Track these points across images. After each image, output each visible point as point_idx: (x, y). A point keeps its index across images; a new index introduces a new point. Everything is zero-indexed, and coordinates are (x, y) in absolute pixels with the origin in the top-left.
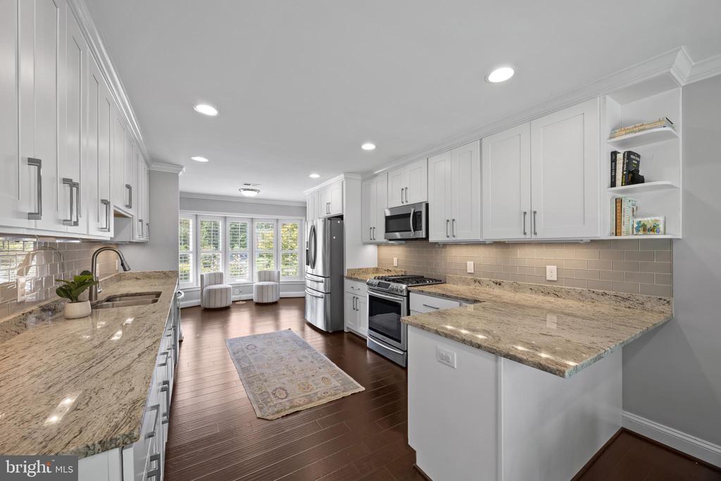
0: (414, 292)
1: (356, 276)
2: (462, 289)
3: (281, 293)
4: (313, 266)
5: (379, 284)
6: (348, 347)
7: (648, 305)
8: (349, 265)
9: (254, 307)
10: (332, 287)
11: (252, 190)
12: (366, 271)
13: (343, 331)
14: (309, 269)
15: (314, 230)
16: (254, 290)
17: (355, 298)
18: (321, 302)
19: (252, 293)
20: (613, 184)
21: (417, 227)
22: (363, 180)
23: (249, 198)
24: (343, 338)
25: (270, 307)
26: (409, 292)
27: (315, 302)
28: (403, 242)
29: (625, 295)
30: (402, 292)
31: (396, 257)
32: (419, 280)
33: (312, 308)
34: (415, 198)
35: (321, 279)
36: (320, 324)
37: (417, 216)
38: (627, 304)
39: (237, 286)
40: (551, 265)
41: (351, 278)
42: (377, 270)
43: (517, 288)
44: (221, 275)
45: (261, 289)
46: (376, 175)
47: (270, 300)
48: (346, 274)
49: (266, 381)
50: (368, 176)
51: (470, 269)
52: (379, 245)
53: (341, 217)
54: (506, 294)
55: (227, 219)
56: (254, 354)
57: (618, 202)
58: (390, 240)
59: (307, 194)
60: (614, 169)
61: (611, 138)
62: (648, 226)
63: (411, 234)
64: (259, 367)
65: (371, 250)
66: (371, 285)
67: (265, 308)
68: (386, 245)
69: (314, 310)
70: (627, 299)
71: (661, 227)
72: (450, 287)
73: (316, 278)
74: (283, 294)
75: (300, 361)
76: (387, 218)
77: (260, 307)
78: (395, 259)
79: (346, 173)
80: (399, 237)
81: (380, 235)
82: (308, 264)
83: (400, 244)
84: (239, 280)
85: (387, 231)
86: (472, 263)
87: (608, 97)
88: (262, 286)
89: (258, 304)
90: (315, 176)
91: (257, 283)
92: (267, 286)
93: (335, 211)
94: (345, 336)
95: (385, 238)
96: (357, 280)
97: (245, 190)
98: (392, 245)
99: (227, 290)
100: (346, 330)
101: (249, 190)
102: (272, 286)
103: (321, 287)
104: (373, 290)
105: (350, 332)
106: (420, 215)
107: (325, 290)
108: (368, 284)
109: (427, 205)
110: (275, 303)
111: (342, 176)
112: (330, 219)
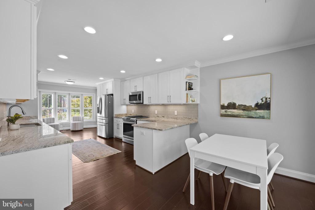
0: (138, 120)
1: (118, 117)
2: (153, 119)
3: (84, 126)
4: (101, 113)
5: (127, 119)
6: (115, 143)
7: (194, 120)
8: (116, 112)
9: (70, 132)
10: (109, 121)
11: (71, 82)
12: (122, 115)
13: (113, 138)
14: (99, 115)
15: (101, 99)
16: (71, 125)
17: (118, 125)
18: (104, 127)
19: (70, 127)
20: (186, 90)
21: (140, 99)
22: (121, 82)
23: (70, 85)
24: (113, 140)
25: (79, 132)
26: (136, 120)
27: (101, 127)
28: (136, 104)
29: (189, 117)
30: (134, 120)
31: (134, 109)
32: (141, 117)
33: (100, 130)
34: (139, 89)
35: (104, 118)
36: (104, 136)
37: (140, 95)
38: (190, 120)
39: (62, 124)
40: (176, 111)
41: (116, 117)
42: (126, 114)
43: (168, 118)
44: (54, 119)
45: (74, 125)
46: (126, 80)
47: (79, 129)
48: (114, 116)
49: (84, 153)
50: (123, 80)
51: (156, 113)
52: (127, 105)
53: (112, 95)
54: (165, 119)
55: (56, 94)
56: (77, 147)
57: (187, 94)
58: (131, 103)
59: (97, 85)
60: (186, 86)
61: (186, 78)
62: (193, 100)
63: (138, 101)
64: (80, 150)
65: (124, 107)
66: (124, 119)
67: (77, 132)
68: (130, 105)
69: (101, 131)
70: (190, 119)
71: (196, 101)
72: (150, 119)
73: (101, 118)
74: (85, 127)
75: (97, 147)
76: (130, 96)
77: (74, 132)
78: (133, 110)
79: (114, 79)
80: (135, 103)
81: (127, 101)
82: (98, 113)
83: (135, 105)
84: (63, 121)
85: (130, 100)
86: (157, 111)
87: (185, 68)
88: (75, 124)
89: (73, 131)
90: (101, 78)
91: (72, 122)
92: (78, 123)
93: (110, 92)
94: (114, 139)
95: (129, 103)
96: (119, 118)
97: (67, 81)
98: (132, 105)
99: (57, 125)
100: (114, 137)
101: (69, 81)
102: (80, 123)
103: (104, 121)
104: (125, 121)
105: (116, 138)
106: (141, 95)
107: (106, 122)
108: (123, 119)
109: (143, 92)
110: (81, 131)
111: (113, 79)
112: (108, 95)
